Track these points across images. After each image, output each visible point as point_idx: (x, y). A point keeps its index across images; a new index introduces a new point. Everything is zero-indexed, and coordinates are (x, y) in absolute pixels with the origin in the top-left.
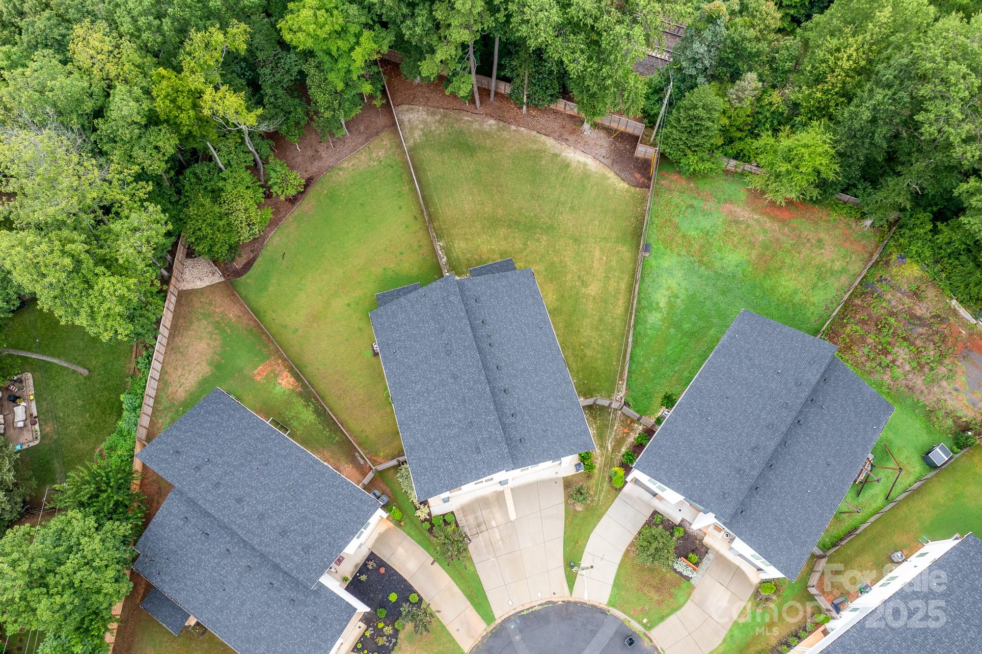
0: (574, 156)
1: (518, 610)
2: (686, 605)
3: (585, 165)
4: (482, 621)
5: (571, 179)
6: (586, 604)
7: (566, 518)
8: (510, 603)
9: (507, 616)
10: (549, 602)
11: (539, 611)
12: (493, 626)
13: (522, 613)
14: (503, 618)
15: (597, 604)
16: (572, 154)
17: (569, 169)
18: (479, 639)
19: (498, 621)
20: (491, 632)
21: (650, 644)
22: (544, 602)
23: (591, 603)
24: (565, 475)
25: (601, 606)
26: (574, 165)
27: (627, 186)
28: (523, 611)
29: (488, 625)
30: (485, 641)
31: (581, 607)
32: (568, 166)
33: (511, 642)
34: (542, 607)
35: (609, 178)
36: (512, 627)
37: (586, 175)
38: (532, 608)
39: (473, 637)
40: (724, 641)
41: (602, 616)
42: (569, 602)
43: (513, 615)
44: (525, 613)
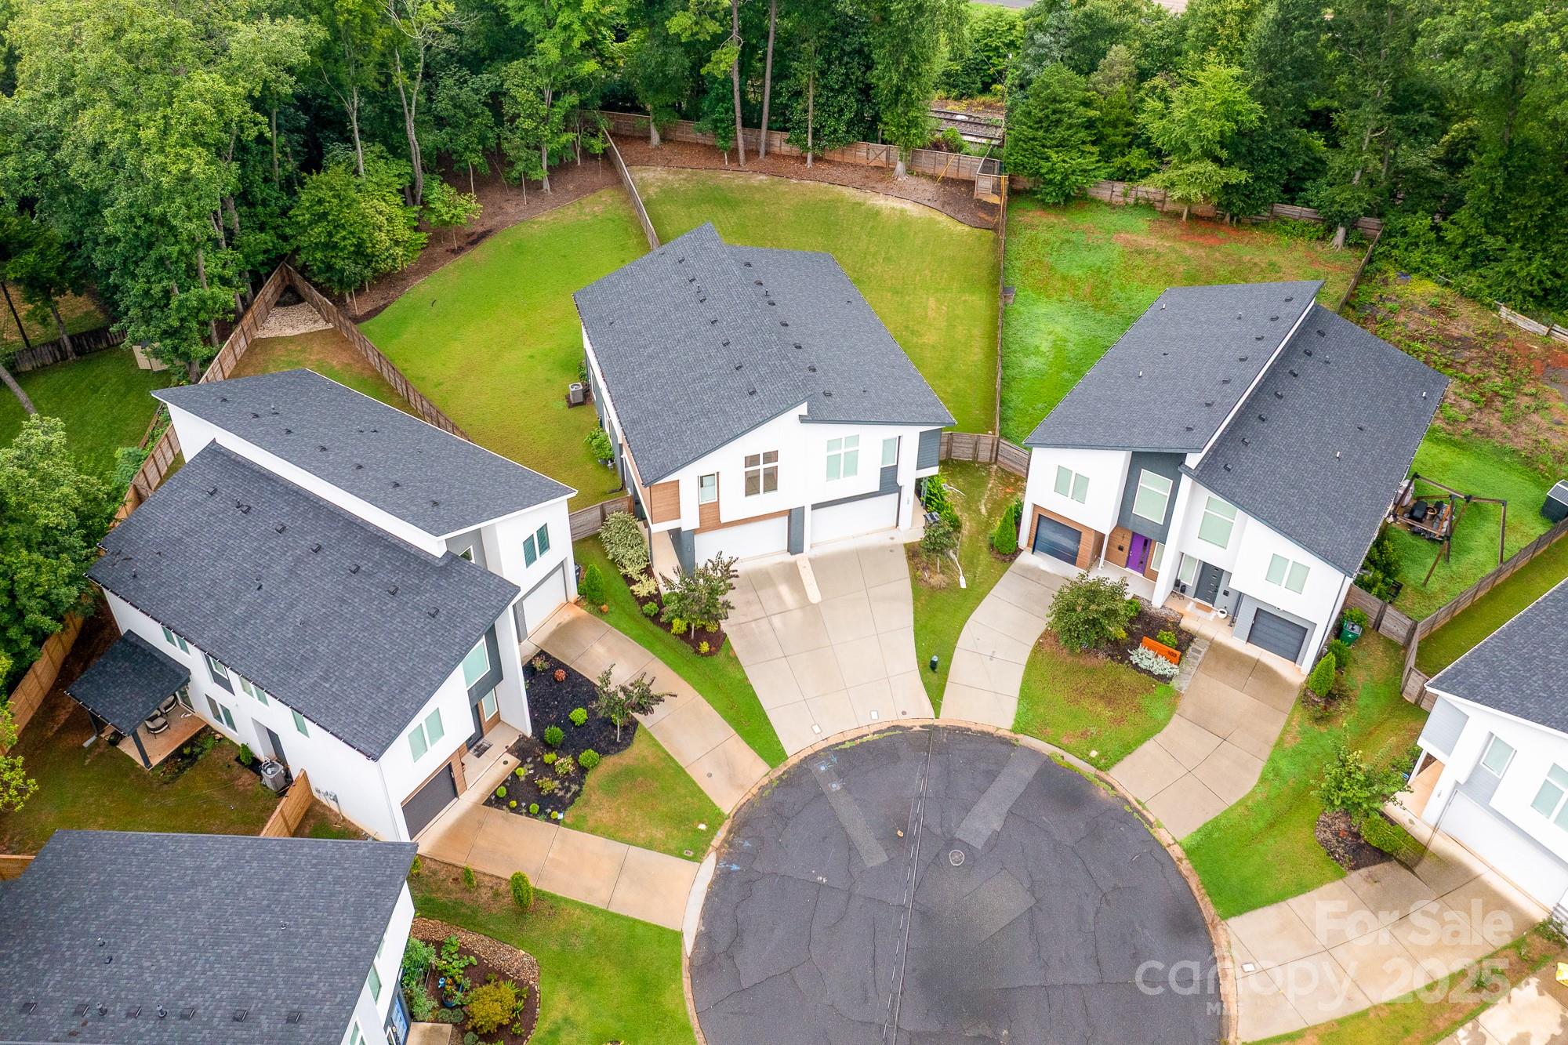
0: (885, 203)
1: (832, 741)
2: (1171, 726)
3: (902, 211)
4: (761, 761)
5: (883, 228)
6: (969, 729)
7: (916, 599)
8: (817, 729)
9: (810, 752)
10: (896, 727)
11: (874, 742)
12: (782, 769)
13: (843, 746)
14: (802, 756)
15: (991, 730)
16: (882, 202)
17: (879, 218)
18: (755, 791)
19: (793, 761)
20: (780, 778)
21: (1112, 793)
22: (884, 727)
23: (979, 728)
24: (908, 541)
25: (1000, 733)
26: (886, 212)
27: (967, 229)
28: (844, 743)
29: (773, 767)
30: (766, 793)
31: (961, 734)
32: (878, 213)
33: (823, 794)
34: (882, 736)
35: (939, 223)
36: (823, 768)
37: (905, 220)
38: (862, 737)
39: (742, 787)
40: (1263, 780)
41: (1004, 748)
42: (935, 728)
43: (824, 750)
44: (848, 745)
